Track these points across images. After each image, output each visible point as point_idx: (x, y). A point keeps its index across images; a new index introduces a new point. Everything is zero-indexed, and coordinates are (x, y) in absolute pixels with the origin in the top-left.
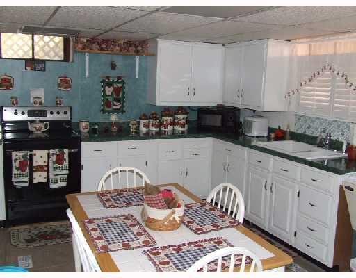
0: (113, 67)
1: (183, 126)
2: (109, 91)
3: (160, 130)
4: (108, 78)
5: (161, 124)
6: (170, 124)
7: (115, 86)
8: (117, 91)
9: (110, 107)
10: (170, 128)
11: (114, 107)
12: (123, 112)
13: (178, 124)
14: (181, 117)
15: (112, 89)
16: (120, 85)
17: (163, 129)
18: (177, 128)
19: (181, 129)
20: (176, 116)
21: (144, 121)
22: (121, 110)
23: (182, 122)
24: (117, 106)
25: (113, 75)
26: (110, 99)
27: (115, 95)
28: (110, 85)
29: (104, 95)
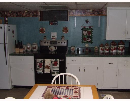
0: (87, 22)
1: (122, 51)
2: (85, 33)
3: (110, 52)
4: (85, 27)
5: (110, 49)
6: (115, 49)
7: (88, 31)
8: (89, 33)
9: (86, 40)
10: (114, 51)
11: (88, 41)
12: (92, 43)
13: (119, 49)
14: (120, 46)
15: (86, 32)
16: (90, 30)
17: (111, 51)
18: (118, 51)
19: (120, 52)
20: (118, 45)
21: (101, 47)
22: (91, 42)
23: (121, 48)
24: (89, 40)
25: (87, 26)
26: (86, 37)
27: (88, 35)
28: (85, 31)
29: (83, 35)
